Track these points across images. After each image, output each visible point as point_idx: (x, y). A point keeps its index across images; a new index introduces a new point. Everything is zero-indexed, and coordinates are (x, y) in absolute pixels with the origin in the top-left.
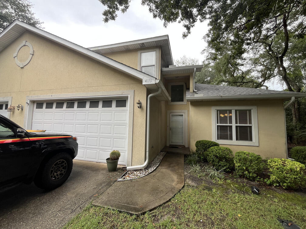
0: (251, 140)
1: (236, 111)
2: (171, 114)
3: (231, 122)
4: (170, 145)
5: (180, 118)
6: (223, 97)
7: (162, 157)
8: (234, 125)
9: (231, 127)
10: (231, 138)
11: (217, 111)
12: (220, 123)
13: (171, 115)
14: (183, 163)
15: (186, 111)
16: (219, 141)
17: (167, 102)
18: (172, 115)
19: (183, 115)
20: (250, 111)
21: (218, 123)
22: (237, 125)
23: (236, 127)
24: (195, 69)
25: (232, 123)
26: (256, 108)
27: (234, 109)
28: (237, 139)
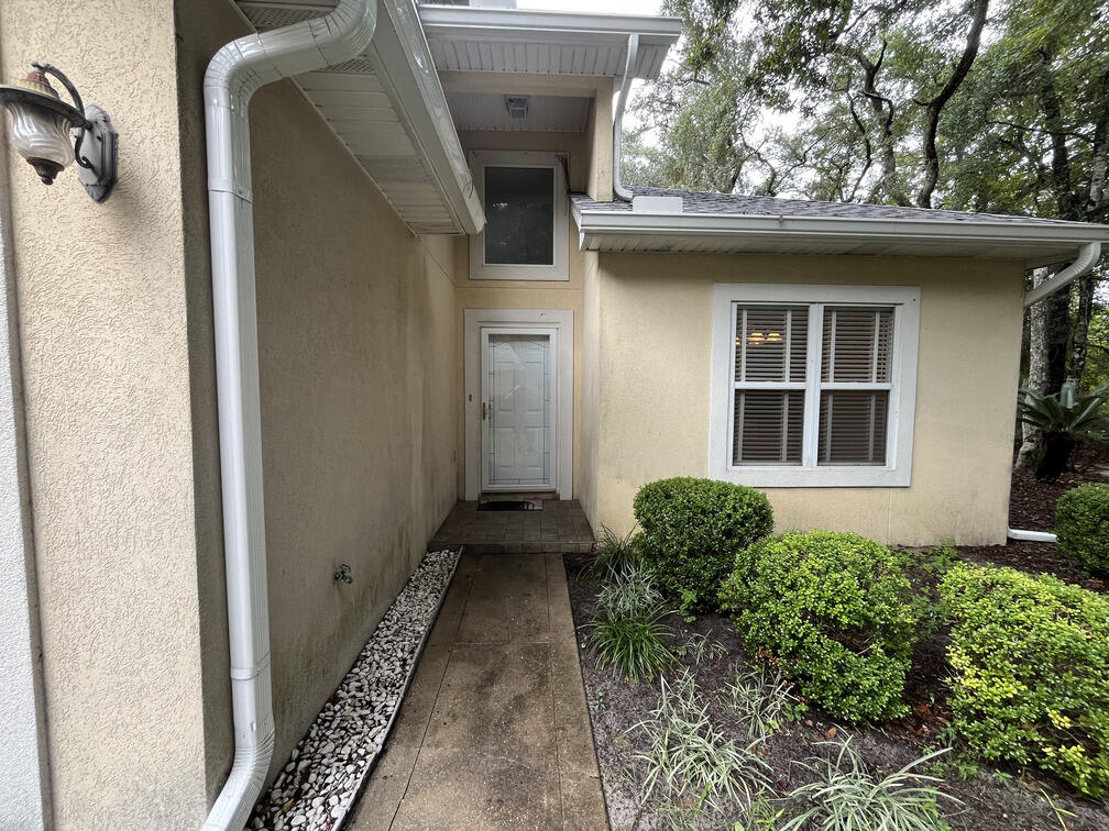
0: (880, 457)
1: (828, 311)
2: (486, 332)
3: (799, 372)
4: (485, 494)
5: (534, 351)
6: (789, 226)
7: (433, 603)
8: (813, 387)
9: (798, 397)
10: (795, 456)
11: (740, 309)
12: (749, 378)
13: (485, 338)
14: (575, 646)
15: (565, 317)
16: (740, 472)
17: (461, 243)
18: (493, 338)
19: (546, 338)
20: (888, 312)
21: (737, 378)
22: (826, 386)
23: (824, 393)
24: (633, 41)
25: (803, 378)
26: (918, 300)
27: (818, 298)
28: (821, 459)
